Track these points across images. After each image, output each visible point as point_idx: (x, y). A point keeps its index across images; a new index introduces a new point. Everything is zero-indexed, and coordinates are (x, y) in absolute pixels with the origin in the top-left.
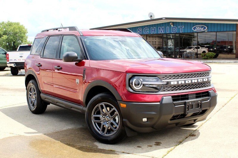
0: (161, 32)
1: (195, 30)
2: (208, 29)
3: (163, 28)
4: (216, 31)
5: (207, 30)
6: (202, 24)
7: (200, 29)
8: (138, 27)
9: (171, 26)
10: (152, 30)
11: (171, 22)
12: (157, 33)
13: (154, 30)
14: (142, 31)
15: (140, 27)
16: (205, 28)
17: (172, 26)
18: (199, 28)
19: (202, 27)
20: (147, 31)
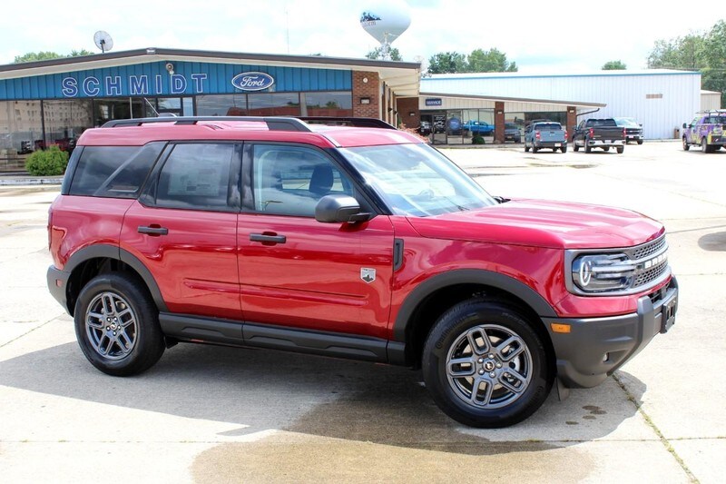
0: (139, 90)
1: (242, 87)
2: (275, 82)
3: (144, 79)
4: (299, 89)
5: (274, 86)
6: (259, 68)
7: (255, 83)
8: (63, 75)
9: (168, 72)
10: (110, 85)
11: (167, 62)
12: (125, 94)
13: (118, 85)
14: (78, 86)
15: (70, 74)
16: (267, 81)
17: (172, 73)
18: (253, 80)
19: (260, 78)
20: (95, 87)
